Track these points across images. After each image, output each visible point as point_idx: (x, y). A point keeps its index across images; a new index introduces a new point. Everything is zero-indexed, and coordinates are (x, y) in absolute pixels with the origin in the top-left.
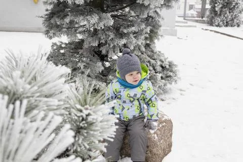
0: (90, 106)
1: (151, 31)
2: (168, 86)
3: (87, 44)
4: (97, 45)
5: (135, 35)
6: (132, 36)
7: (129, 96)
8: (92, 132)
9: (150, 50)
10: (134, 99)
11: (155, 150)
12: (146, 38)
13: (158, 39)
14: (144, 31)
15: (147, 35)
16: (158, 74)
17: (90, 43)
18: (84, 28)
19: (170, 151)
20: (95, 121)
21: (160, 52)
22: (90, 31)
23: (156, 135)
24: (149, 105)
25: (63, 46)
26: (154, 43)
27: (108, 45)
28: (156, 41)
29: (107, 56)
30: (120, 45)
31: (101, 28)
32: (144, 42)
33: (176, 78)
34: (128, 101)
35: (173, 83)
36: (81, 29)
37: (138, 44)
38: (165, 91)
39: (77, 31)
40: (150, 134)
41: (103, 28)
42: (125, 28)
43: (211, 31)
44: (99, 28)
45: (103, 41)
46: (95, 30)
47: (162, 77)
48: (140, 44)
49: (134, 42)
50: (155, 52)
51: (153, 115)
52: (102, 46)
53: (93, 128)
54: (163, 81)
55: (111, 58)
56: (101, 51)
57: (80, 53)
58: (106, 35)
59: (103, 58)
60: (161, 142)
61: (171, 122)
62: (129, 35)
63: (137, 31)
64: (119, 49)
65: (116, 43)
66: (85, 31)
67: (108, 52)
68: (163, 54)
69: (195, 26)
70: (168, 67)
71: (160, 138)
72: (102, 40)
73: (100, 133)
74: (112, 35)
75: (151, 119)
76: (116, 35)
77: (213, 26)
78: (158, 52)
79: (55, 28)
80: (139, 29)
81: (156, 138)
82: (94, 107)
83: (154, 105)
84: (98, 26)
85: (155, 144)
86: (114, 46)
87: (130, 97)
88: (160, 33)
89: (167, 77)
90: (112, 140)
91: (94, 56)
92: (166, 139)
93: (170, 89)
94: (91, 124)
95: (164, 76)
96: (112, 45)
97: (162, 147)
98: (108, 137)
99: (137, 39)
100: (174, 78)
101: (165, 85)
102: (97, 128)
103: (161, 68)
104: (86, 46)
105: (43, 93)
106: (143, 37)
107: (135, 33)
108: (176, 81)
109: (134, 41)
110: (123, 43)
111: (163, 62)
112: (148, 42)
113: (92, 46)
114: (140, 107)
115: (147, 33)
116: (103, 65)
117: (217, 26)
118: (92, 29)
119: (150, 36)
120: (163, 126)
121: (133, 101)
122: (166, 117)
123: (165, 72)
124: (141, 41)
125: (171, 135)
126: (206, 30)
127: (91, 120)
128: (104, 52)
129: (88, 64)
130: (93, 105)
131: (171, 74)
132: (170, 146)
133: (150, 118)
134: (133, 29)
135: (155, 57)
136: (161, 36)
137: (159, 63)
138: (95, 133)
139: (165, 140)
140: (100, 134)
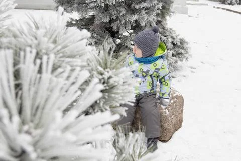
0: (111, 70)
1: (163, 7)
2: (179, 63)
3: (98, 19)
4: (108, 21)
5: (147, 11)
6: (143, 11)
7: (141, 70)
8: (113, 95)
9: (161, 26)
10: (147, 75)
11: (166, 125)
12: (158, 15)
13: (170, 16)
14: (156, 7)
15: (159, 11)
16: (169, 51)
17: (101, 19)
18: (96, 4)
19: (180, 127)
20: (116, 84)
21: (171, 29)
22: (101, 6)
23: (167, 111)
24: (161, 82)
25: (74, 22)
26: (166, 20)
27: (119, 21)
28: (167, 17)
29: (118, 32)
30: (132, 20)
31: (113, 3)
32: (155, 18)
33: (187, 55)
34: (140, 76)
35: (184, 60)
36: (92, 5)
37: (149, 20)
38: (176, 69)
39: (89, 7)
40: (162, 109)
41: (114, 3)
42: (137, 3)
43: (223, 9)
44: (111, 3)
45: (114, 17)
46: (107, 6)
47: (173, 54)
48: (151, 20)
49: (146, 18)
50: (166, 28)
51: (165, 93)
52: (114, 22)
53: (115, 91)
54: (174, 58)
55: (122, 35)
56: (112, 28)
57: (91, 29)
58: (117, 11)
59: (114, 34)
60: (172, 117)
61: (182, 98)
62: (141, 11)
63: (148, 6)
64: (130, 25)
65: (127, 19)
66: (96, 7)
67: (119, 28)
68: (174, 31)
69: (207, 4)
70: (179, 44)
71: (171, 113)
72: (113, 15)
73: (122, 96)
74: (123, 11)
75: (163, 98)
76: (127, 11)
77: (225, 4)
78: (169, 29)
79: (66, 4)
80: (151, 5)
81: (168, 113)
82: (115, 70)
83: (166, 84)
84: (109, 2)
85: (166, 119)
86: (125, 22)
87: (143, 72)
88: (172, 9)
89: (178, 54)
90: (133, 104)
91: (105, 32)
92: (177, 114)
93: (181, 67)
94: (113, 87)
95: (175, 53)
96: (123, 21)
97: (173, 122)
98: (129, 101)
99: (149, 15)
100: (186, 55)
101: (176, 62)
102: (119, 91)
103: (172, 45)
104: (97, 22)
105: (65, 54)
106: (155, 13)
107: (146, 9)
108: (187, 58)
109: (146, 16)
110: (135, 19)
111: (174, 39)
112: (160, 19)
113: (103, 22)
114: (153, 84)
115: (159, 9)
116: (114, 41)
117: (229, 4)
118: (103, 5)
119: (162, 11)
120: (174, 102)
121: (145, 77)
122: (177, 93)
123: (176, 49)
124: (153, 17)
125: (182, 111)
126: (218, 8)
127: (113, 82)
128: (115, 28)
129: (99, 40)
130: (114, 69)
131: (182, 51)
132: (181, 121)
133: (161, 95)
134: (145, 4)
135: (167, 33)
136: (173, 12)
137: (170, 40)
138: (117, 96)
139: (176, 116)
140: (121, 98)
